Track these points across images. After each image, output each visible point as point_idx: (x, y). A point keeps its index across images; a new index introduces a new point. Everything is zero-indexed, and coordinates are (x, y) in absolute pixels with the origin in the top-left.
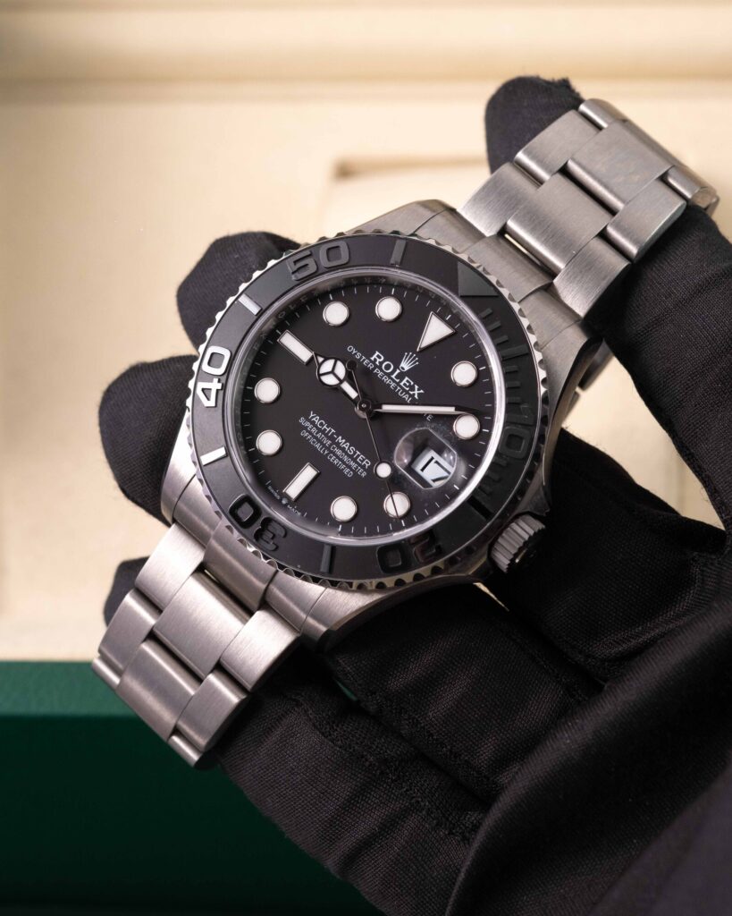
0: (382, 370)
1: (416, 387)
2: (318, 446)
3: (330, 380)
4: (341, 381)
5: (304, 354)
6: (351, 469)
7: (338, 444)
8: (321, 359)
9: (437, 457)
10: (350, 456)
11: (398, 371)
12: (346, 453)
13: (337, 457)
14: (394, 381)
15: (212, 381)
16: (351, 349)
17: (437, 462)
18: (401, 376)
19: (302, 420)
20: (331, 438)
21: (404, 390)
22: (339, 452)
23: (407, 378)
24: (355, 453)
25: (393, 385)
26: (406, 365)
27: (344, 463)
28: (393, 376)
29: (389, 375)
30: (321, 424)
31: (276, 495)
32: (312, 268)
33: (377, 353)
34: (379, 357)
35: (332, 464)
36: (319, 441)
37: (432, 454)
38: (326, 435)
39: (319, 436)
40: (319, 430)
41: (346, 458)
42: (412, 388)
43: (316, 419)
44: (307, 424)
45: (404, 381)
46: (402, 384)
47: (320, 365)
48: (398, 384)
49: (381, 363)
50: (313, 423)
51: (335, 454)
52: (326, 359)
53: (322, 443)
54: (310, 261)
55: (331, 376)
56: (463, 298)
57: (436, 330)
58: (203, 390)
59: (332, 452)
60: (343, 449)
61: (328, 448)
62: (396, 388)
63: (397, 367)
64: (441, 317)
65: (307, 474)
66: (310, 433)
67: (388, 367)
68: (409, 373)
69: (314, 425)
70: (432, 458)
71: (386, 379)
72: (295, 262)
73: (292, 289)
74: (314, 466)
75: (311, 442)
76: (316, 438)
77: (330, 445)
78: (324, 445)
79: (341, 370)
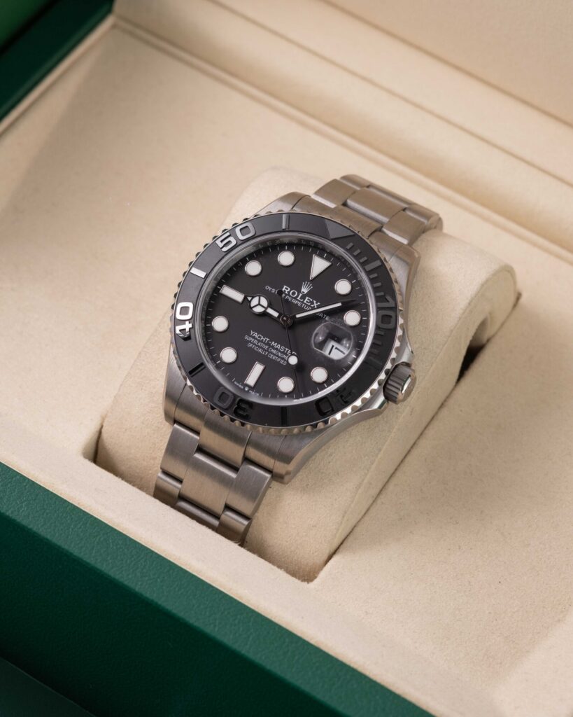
0: (290, 296)
1: (315, 302)
2: (260, 351)
3: (259, 310)
4: (266, 308)
5: (238, 297)
6: (285, 360)
7: (273, 347)
8: (249, 298)
9: (336, 345)
10: (282, 352)
11: (301, 295)
12: (279, 351)
13: (274, 355)
14: (300, 301)
15: (185, 324)
16: (268, 288)
17: (336, 348)
18: (303, 297)
19: (246, 337)
20: (268, 344)
21: (307, 305)
22: (275, 352)
23: (307, 298)
24: (285, 350)
25: (299, 304)
26: (305, 290)
27: (279, 357)
28: (299, 298)
29: (296, 298)
30: (259, 337)
31: (240, 386)
32: (234, 242)
33: (285, 287)
34: (287, 289)
35: (272, 360)
36: (260, 347)
37: (332, 343)
38: (264, 343)
39: (259, 344)
40: (259, 341)
41: (280, 354)
42: (312, 303)
43: (256, 335)
44: (250, 339)
45: (306, 300)
46: (305, 302)
47: (250, 302)
48: (303, 302)
49: (289, 292)
50: (254, 337)
51: (272, 353)
52: (253, 297)
53: (262, 348)
54: (231, 239)
55: (259, 307)
56: (333, 240)
57: (319, 265)
58: (180, 330)
59: (270, 352)
60: (277, 349)
61: (267, 351)
62: (302, 305)
63: (299, 292)
64: (321, 256)
65: (258, 369)
66: (254, 344)
67: (294, 293)
68: (308, 294)
69: (255, 339)
70: (333, 346)
71: (295, 301)
72: (222, 241)
73: (223, 258)
74: (261, 362)
75: (255, 349)
76: (258, 346)
77: (268, 349)
78: (264, 349)
79: (264, 302)
